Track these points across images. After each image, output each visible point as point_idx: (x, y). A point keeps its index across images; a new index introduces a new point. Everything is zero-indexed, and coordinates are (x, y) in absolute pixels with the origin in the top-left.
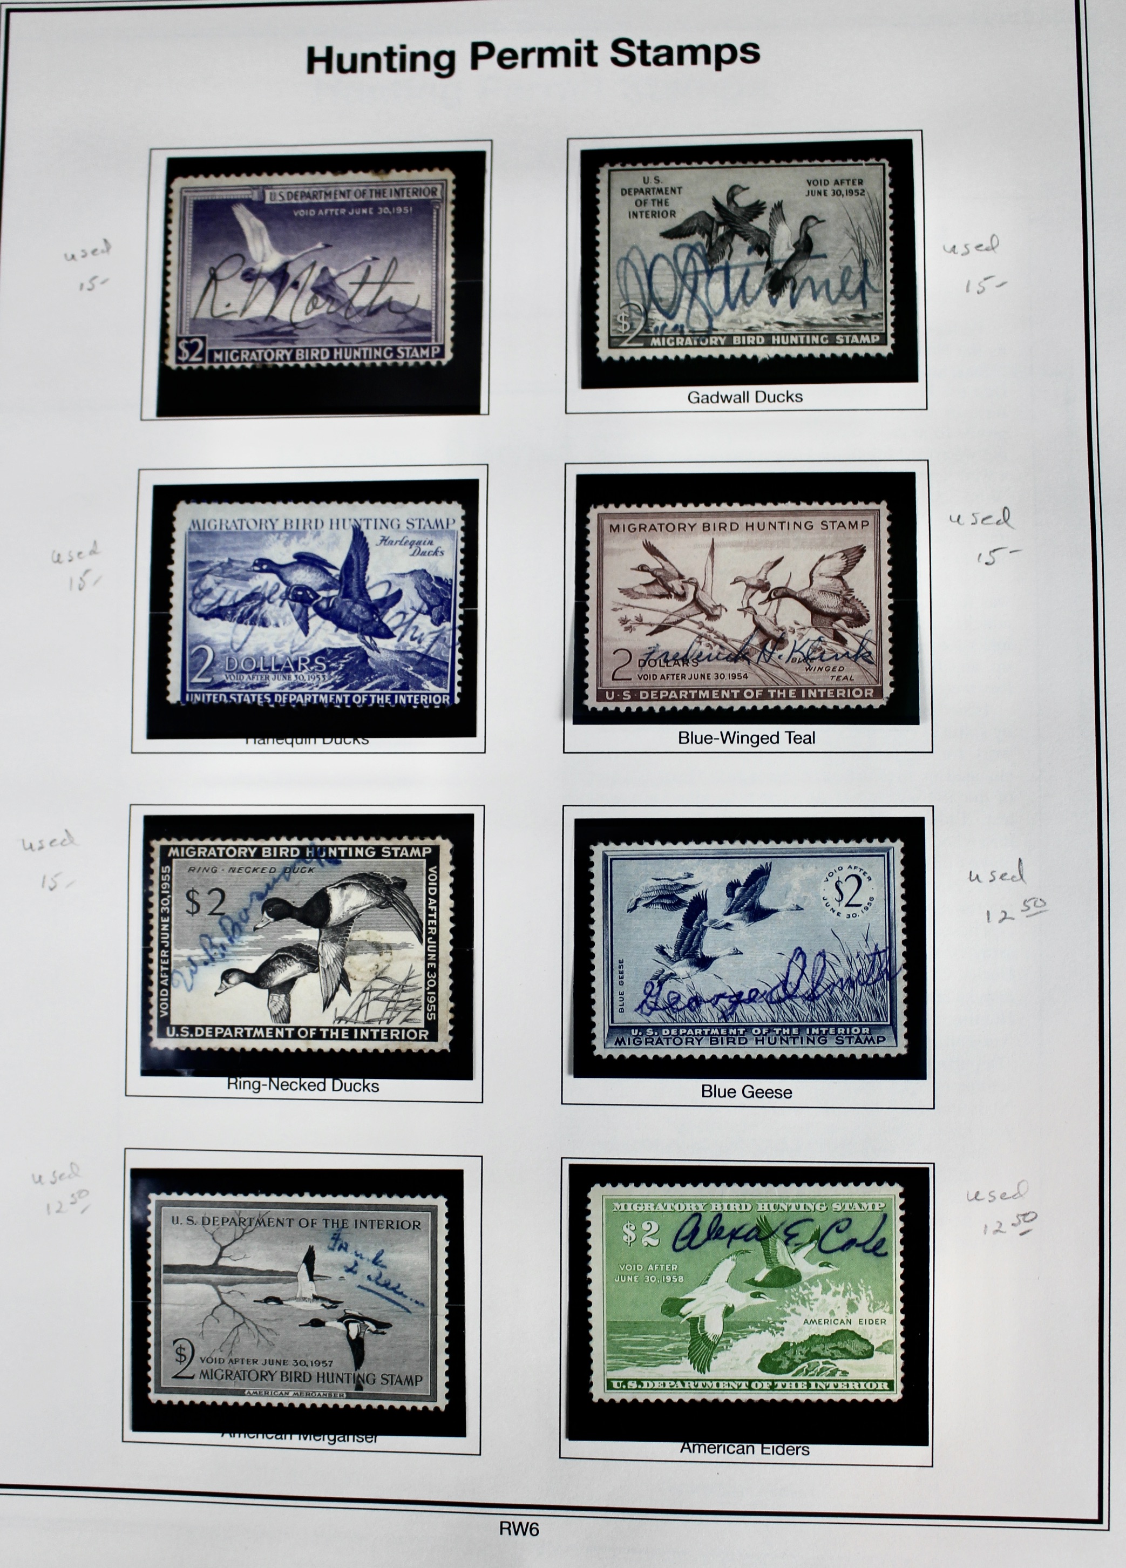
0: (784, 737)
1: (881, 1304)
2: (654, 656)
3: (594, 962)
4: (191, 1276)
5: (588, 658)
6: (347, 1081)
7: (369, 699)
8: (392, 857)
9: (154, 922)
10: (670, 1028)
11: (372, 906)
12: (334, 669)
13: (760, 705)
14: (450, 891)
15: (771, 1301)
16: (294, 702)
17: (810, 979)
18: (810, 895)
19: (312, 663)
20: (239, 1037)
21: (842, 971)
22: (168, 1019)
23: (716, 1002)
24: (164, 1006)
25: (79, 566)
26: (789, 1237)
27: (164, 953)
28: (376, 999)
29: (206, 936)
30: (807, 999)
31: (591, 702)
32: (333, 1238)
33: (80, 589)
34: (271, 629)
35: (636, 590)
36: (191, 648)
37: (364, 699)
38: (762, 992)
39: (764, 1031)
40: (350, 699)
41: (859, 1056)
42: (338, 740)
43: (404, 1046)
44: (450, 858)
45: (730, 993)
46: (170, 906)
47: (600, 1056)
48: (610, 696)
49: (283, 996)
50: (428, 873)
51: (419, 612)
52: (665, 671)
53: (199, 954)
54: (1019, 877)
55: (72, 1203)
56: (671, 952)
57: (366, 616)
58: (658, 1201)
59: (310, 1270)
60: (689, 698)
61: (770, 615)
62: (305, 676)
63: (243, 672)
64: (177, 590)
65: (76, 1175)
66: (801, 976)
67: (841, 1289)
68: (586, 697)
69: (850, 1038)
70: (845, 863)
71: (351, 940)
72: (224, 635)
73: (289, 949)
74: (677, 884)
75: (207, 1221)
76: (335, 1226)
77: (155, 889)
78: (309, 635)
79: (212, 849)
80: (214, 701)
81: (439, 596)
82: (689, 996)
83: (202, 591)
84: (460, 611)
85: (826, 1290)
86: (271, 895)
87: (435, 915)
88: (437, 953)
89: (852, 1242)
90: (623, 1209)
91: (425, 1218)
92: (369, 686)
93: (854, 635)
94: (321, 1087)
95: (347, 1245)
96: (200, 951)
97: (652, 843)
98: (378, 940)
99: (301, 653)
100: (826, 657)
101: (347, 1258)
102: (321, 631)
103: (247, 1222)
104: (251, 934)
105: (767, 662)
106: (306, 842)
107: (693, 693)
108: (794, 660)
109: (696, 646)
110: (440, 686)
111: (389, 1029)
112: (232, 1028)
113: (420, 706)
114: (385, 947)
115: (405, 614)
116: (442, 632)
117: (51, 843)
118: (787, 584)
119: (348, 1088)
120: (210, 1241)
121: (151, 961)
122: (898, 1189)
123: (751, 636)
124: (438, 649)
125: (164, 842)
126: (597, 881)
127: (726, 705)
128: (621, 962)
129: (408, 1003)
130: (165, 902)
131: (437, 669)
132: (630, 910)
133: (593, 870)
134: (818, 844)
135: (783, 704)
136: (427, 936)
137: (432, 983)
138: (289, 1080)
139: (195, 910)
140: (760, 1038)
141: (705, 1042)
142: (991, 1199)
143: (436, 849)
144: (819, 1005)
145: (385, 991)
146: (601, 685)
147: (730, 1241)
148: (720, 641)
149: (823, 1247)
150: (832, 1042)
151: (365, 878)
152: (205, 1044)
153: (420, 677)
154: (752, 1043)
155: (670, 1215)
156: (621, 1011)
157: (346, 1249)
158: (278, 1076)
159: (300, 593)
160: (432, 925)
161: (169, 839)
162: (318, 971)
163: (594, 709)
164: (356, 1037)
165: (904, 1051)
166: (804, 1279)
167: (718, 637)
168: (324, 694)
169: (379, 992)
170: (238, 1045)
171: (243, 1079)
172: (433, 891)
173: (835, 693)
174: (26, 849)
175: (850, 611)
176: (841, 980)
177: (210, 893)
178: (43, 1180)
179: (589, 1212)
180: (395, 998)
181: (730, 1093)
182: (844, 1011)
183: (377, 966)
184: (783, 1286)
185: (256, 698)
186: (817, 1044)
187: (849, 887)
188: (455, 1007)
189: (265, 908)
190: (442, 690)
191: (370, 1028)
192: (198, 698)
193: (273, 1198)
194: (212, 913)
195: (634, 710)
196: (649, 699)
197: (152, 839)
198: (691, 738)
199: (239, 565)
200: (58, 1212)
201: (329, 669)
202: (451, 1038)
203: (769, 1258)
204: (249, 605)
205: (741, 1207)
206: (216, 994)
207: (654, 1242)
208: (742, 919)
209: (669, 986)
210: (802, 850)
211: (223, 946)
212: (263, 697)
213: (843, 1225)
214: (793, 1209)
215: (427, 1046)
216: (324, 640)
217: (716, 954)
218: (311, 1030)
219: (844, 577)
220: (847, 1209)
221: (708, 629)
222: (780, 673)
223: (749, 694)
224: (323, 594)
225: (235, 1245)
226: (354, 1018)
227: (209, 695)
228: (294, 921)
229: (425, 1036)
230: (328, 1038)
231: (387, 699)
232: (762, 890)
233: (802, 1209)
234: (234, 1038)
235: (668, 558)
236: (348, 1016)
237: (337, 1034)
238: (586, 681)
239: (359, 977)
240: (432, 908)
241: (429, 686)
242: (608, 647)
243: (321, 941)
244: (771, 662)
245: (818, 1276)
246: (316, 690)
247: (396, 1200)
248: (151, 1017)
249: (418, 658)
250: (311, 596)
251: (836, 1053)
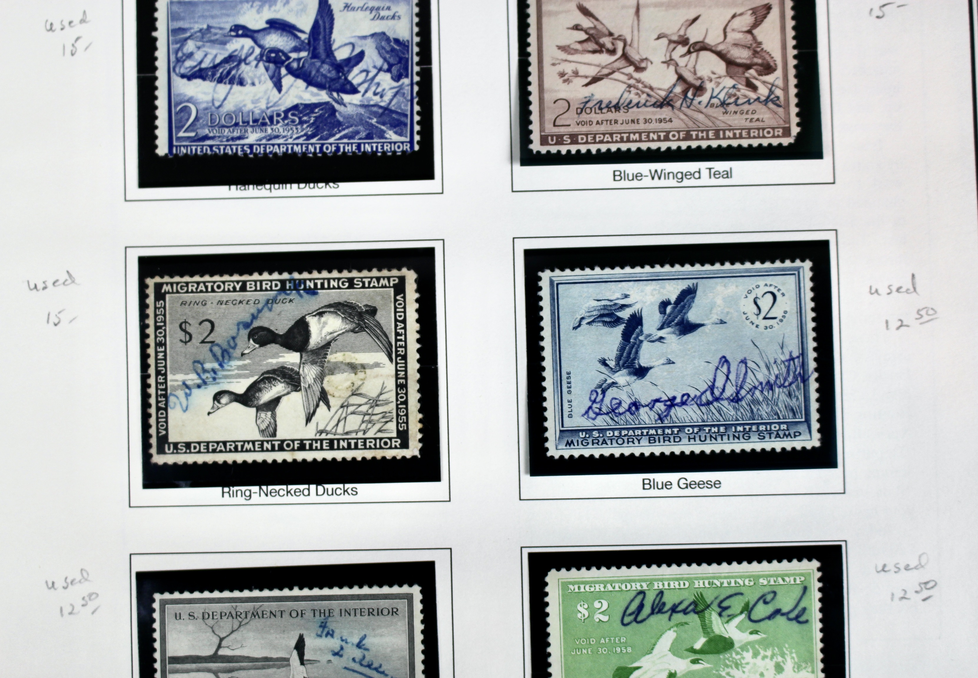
0: (705, 173)
1: (804, 665)
2: (590, 105)
3: (544, 374)
4: (194, 666)
5: (531, 108)
6: (329, 487)
7: (338, 148)
8: (363, 287)
9: (151, 351)
10: (613, 430)
11: (347, 331)
12: (306, 122)
13: (684, 145)
14: (416, 316)
15: (709, 666)
16: (271, 152)
17: (734, 383)
18: (732, 311)
19: (286, 117)
20: (230, 451)
21: (762, 376)
22: (166, 437)
23: (653, 407)
24: (162, 426)
25: (70, 34)
26: (723, 609)
27: (161, 379)
28: (353, 413)
29: (198, 362)
30: (732, 401)
31: (536, 146)
32: (321, 626)
33: (73, 55)
34: (248, 88)
35: (572, 46)
36: (176, 106)
37: (334, 149)
38: (692, 396)
39: (696, 430)
40: (321, 148)
41: (778, 450)
42: (312, 185)
43: (379, 454)
44: (415, 286)
45: (665, 398)
46: (165, 336)
47: (552, 457)
48: (552, 140)
49: (269, 413)
50: (396, 300)
51: (380, 70)
52: (600, 117)
53: (192, 378)
54: (912, 289)
55: (83, 605)
56: (612, 364)
57: (333, 74)
58: (607, 582)
59: (301, 655)
60: (622, 141)
61: (691, 66)
62: (280, 128)
63: (223, 126)
64: (161, 54)
65: (86, 580)
66: (726, 381)
67: (769, 653)
68: (531, 142)
69: (770, 434)
70: (761, 281)
71: (329, 362)
72: (205, 93)
73: (274, 371)
74: (615, 304)
75: (206, 616)
76: (322, 615)
77: (150, 321)
78: (283, 92)
79: (202, 285)
80: (199, 153)
81: (398, 55)
82: (629, 401)
83: (184, 54)
84: (416, 69)
85: (756, 654)
86: (256, 324)
87: (403, 338)
88: (406, 371)
89: (778, 612)
90: (577, 590)
91: (402, 605)
92: (338, 136)
93: (764, 82)
94: (306, 492)
95: (333, 631)
96: (194, 376)
97: (593, 269)
98: (353, 361)
99: (276, 108)
100: (740, 101)
101: (334, 643)
102: (293, 88)
103: (243, 616)
104: (239, 359)
105: (688, 107)
106: (286, 276)
107: (625, 136)
108: (712, 105)
109: (626, 95)
110: (401, 135)
111: (365, 439)
112: (225, 443)
113: (384, 153)
114: (359, 367)
115: (367, 72)
116: (401, 87)
117: (54, 283)
118: (705, 38)
119: (330, 493)
120: (210, 634)
121: (149, 386)
122: (816, 564)
123: (674, 85)
124: (398, 102)
125: (158, 279)
126: (545, 303)
127: (654, 146)
128: (569, 373)
129: (381, 416)
130: (160, 333)
131: (398, 120)
132: (575, 328)
133: (541, 293)
134: (738, 266)
135: (704, 144)
136: (397, 356)
137: (402, 397)
138: (277, 487)
139: (188, 339)
140: (692, 436)
141: (644, 441)
142: (896, 570)
143: (402, 279)
144: (742, 406)
145: (360, 405)
146: (544, 131)
147: (671, 615)
148: (647, 90)
149: (753, 617)
150: (754, 437)
151: (340, 307)
152: (200, 459)
153: (383, 127)
154: (685, 441)
155: (619, 594)
156: (570, 416)
157: (332, 636)
158: (267, 484)
159: (273, 55)
160: (401, 347)
161: (162, 277)
162: (300, 390)
163: (538, 152)
164: (336, 447)
165: (817, 444)
166: (737, 645)
167: (645, 87)
168: (297, 145)
169: (355, 407)
170: (230, 458)
171: (236, 488)
172: (400, 316)
173: (749, 133)
174: (31, 290)
175: (759, 61)
176: (761, 383)
177: (201, 323)
178: (56, 586)
179: (547, 594)
180: (370, 411)
181: (667, 485)
182: (764, 410)
183: (353, 383)
184: (718, 652)
185: (237, 149)
186: (742, 440)
187: (766, 302)
188: (423, 418)
189: (251, 335)
190: (403, 139)
191: (348, 439)
192: (184, 150)
193: (266, 593)
194: (203, 342)
195: (573, 152)
196: (587, 143)
197: (147, 277)
198: (623, 176)
199: (217, 31)
200: (70, 613)
201: (301, 123)
202: (420, 445)
203: (706, 628)
204: (228, 67)
205: (679, 585)
206: (209, 413)
207: (605, 618)
208: (674, 333)
209: (611, 393)
210: (724, 271)
211: (214, 371)
212: (242, 148)
213: (769, 597)
214: (725, 584)
215: (399, 453)
216: (297, 97)
217: (652, 364)
218: (296, 442)
219: (755, 32)
220: (772, 583)
221: (636, 79)
222: (700, 117)
223: (674, 136)
224: (294, 55)
225: (233, 636)
226: (334, 431)
227: (194, 148)
228: (277, 346)
229: (398, 444)
230: (311, 449)
231: (354, 148)
232: (690, 307)
233: (733, 584)
234: (226, 452)
235: (600, 18)
236: (329, 428)
237: (318, 445)
238: (531, 127)
239: (336, 394)
240: (400, 331)
241: (391, 135)
242: (548, 97)
243: (302, 363)
244: (692, 107)
245: (749, 643)
246: (290, 141)
247: (376, 590)
248: (150, 436)
249: (380, 111)
250: (283, 58)
251: (758, 447)
